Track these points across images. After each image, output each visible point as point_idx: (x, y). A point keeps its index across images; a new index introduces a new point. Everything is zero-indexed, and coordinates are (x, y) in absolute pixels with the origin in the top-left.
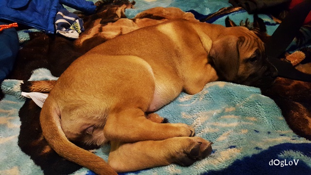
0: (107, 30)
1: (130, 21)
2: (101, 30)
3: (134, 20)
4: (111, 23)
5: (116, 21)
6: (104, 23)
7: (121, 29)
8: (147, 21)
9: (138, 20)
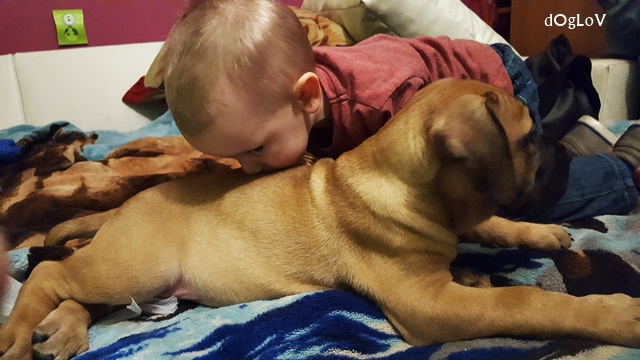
0: (54, 184)
1: (98, 164)
2: (40, 185)
3: (105, 162)
4: (58, 173)
5: (69, 167)
6: (43, 174)
7: (82, 179)
8: (130, 161)
9: (112, 162)
